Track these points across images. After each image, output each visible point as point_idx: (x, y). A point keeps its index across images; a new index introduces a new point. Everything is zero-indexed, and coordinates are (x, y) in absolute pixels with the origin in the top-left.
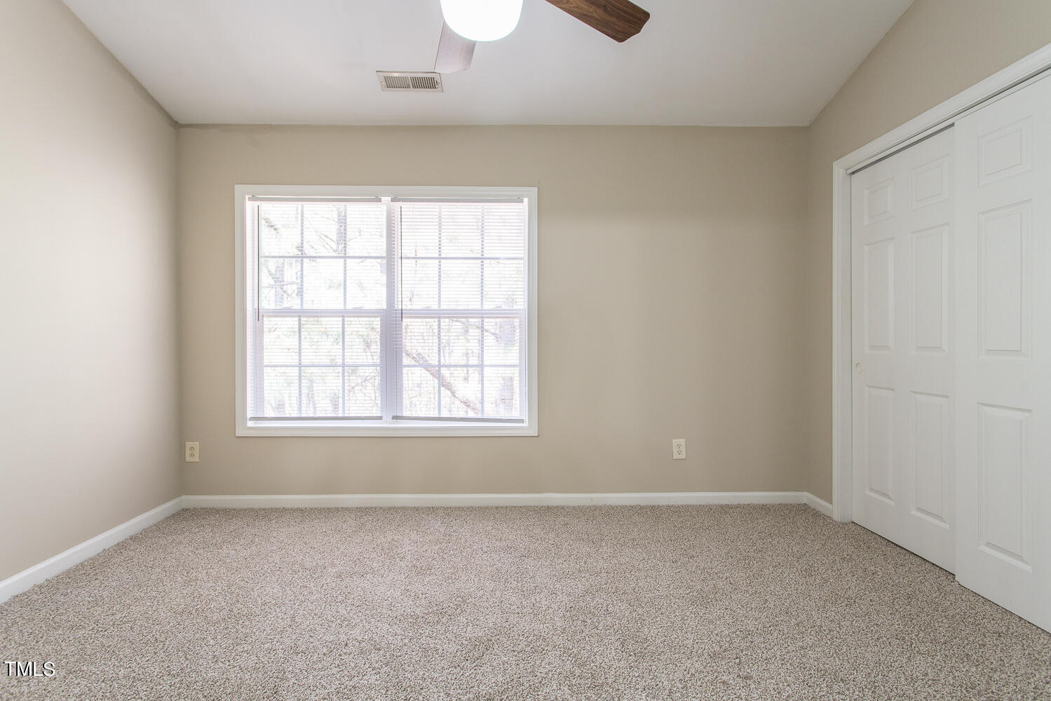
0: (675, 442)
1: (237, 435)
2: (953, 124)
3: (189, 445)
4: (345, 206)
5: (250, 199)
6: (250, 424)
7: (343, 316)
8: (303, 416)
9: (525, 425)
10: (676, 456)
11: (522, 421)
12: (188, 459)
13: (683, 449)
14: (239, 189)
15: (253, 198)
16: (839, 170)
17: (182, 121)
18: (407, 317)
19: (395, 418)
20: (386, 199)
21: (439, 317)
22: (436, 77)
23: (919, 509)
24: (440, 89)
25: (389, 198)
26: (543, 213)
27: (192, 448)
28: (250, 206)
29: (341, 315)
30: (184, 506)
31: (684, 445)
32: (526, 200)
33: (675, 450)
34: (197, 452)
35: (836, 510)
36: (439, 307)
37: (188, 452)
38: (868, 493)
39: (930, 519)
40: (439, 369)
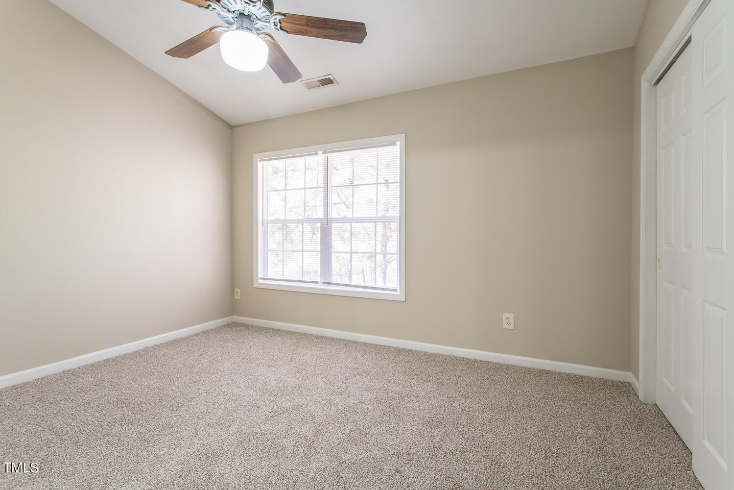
0: (505, 315)
1: (254, 287)
3: (236, 290)
5: (260, 161)
6: (260, 281)
7: (303, 223)
8: (285, 279)
9: (398, 293)
10: (505, 326)
11: (396, 290)
12: (236, 297)
13: (512, 321)
14: (255, 156)
15: (262, 160)
16: (645, 85)
17: (234, 125)
20: (320, 153)
21: (351, 222)
22: (331, 77)
23: (685, 399)
24: (336, 83)
25: (321, 152)
26: (407, 151)
28: (260, 164)
30: (234, 321)
31: (512, 318)
32: (398, 143)
33: (505, 322)
34: (239, 294)
35: (640, 392)
36: (353, 216)
37: (235, 293)
38: (664, 380)
40: (351, 254)
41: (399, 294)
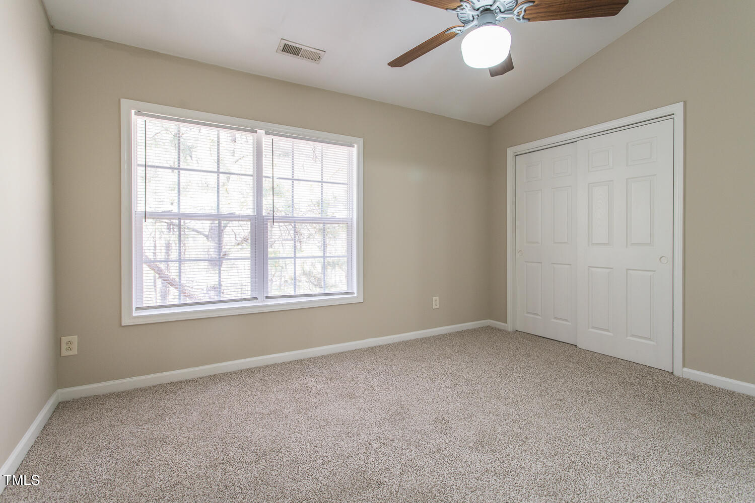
0: (434, 299)
1: (123, 324)
2: (576, 141)
3: (64, 340)
4: (219, 131)
5: (136, 114)
6: (138, 313)
7: (219, 220)
10: (435, 306)
11: (353, 293)
12: (64, 353)
13: (438, 302)
14: (123, 102)
15: (139, 113)
16: (510, 152)
17: (56, 27)
18: (276, 222)
19: (267, 297)
20: (260, 132)
21: (294, 222)
22: (321, 54)
23: (556, 318)
24: (318, 62)
25: (263, 131)
26: (367, 156)
27: (69, 342)
29: (218, 218)
30: (61, 400)
31: (438, 300)
32: (356, 146)
34: (75, 346)
35: (509, 327)
36: (293, 215)
37: (64, 347)
38: (526, 315)
39: (561, 322)
40: (295, 259)
41: (356, 295)
